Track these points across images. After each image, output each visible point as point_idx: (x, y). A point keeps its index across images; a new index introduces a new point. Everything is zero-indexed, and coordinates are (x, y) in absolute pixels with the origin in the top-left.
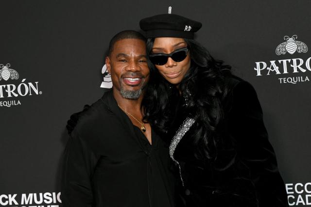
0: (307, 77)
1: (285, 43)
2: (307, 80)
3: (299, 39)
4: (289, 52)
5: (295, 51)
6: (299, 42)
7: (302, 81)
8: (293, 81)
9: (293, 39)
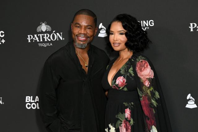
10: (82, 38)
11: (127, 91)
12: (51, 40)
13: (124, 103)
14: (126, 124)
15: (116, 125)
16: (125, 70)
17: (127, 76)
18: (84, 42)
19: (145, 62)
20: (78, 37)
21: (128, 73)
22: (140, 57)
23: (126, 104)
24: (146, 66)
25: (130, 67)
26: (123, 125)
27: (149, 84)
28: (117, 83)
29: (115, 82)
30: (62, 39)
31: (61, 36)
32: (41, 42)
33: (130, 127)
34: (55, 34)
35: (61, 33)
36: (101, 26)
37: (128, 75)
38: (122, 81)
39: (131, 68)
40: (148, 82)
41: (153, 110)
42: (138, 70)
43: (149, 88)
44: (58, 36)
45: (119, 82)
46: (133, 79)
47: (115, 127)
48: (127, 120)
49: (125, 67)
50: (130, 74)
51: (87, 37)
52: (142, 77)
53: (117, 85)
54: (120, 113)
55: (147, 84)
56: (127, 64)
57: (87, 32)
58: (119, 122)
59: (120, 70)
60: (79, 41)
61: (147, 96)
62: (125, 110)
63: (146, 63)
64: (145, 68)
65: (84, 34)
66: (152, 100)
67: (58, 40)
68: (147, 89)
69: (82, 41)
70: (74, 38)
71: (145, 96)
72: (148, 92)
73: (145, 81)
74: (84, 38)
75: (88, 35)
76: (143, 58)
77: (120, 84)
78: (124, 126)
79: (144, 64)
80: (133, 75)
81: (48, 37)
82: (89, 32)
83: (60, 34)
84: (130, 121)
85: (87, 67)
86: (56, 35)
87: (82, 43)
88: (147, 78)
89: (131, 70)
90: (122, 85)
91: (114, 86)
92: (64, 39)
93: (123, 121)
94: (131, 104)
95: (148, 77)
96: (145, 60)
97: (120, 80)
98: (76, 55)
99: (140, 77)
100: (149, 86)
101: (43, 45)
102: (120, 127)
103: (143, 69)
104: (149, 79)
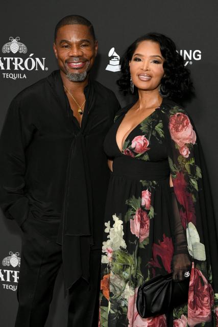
10: (76, 64)
11: (148, 161)
12: (25, 69)
13: (141, 181)
14: (142, 216)
15: (126, 217)
16: (149, 126)
17: (152, 136)
18: (82, 70)
19: (184, 116)
20: (70, 63)
21: (153, 131)
22: (175, 108)
23: (144, 183)
24: (185, 124)
25: (158, 123)
26: (136, 217)
27: (189, 153)
28: (133, 146)
29: (130, 144)
30: (43, 69)
31: (43, 64)
32: (8, 72)
33: (148, 222)
34: (32, 60)
35: (44, 59)
36: (112, 52)
37: (154, 134)
38: (142, 143)
39: (160, 125)
40: (188, 149)
41: (193, 197)
42: (172, 129)
43: (188, 160)
44: (38, 63)
45: (138, 144)
46: (161, 142)
47: (122, 219)
48: (145, 210)
49: (148, 122)
50: (157, 134)
51: (85, 61)
52: (177, 141)
53: (132, 150)
54: (134, 197)
55: (185, 153)
56: (152, 117)
57: (83, 52)
58: (131, 212)
59: (139, 126)
60: (72, 70)
61: (183, 173)
62: (143, 192)
63: (186, 118)
64: (183, 126)
65: (78, 56)
66: (192, 180)
67: (37, 69)
68: (184, 161)
69: (77, 69)
70: (63, 66)
71: (180, 172)
72: (187, 166)
73: (182, 148)
74: (79, 64)
75: (85, 57)
76: (180, 110)
77: (138, 147)
78: (138, 218)
79: (183, 120)
80: (162, 135)
81: (21, 63)
82: (86, 51)
83: (42, 61)
84: (148, 211)
85: (81, 113)
86: (35, 60)
87: (77, 72)
88: (186, 144)
89: (159, 128)
90: (141, 149)
91: (128, 151)
92: (47, 69)
93: (137, 211)
94: (153, 184)
95: (187, 142)
96: (184, 114)
97: (139, 142)
98: (65, 93)
99: (175, 140)
100: (188, 156)
101: (11, 76)
102: (131, 220)
103: (180, 128)
104: (190, 146)
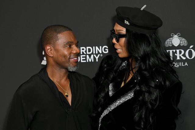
0: (186, 63)
1: (172, 38)
2: (186, 65)
3: (181, 36)
4: (174, 45)
5: (178, 44)
6: (182, 38)
7: (183, 65)
8: (176, 65)
9: (178, 36)
